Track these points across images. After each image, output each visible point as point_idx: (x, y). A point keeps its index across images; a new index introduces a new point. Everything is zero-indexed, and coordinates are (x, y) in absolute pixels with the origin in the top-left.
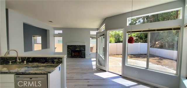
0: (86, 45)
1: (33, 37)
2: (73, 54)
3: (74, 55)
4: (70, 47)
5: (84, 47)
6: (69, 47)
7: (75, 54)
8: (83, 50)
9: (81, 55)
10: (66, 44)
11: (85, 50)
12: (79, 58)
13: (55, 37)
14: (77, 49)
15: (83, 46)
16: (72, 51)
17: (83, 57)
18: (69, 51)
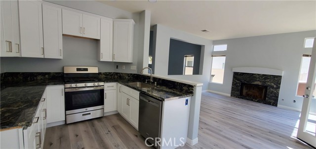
0: (283, 74)
1: (185, 58)
2: (245, 91)
3: (246, 93)
4: (239, 77)
5: (277, 79)
6: (236, 75)
7: (250, 93)
8: (273, 87)
9: (265, 96)
10: (232, 70)
11: (279, 88)
12: (259, 102)
13: (214, 57)
14: (256, 83)
15: (274, 77)
16: (243, 84)
17: (269, 104)
18: (237, 83)
